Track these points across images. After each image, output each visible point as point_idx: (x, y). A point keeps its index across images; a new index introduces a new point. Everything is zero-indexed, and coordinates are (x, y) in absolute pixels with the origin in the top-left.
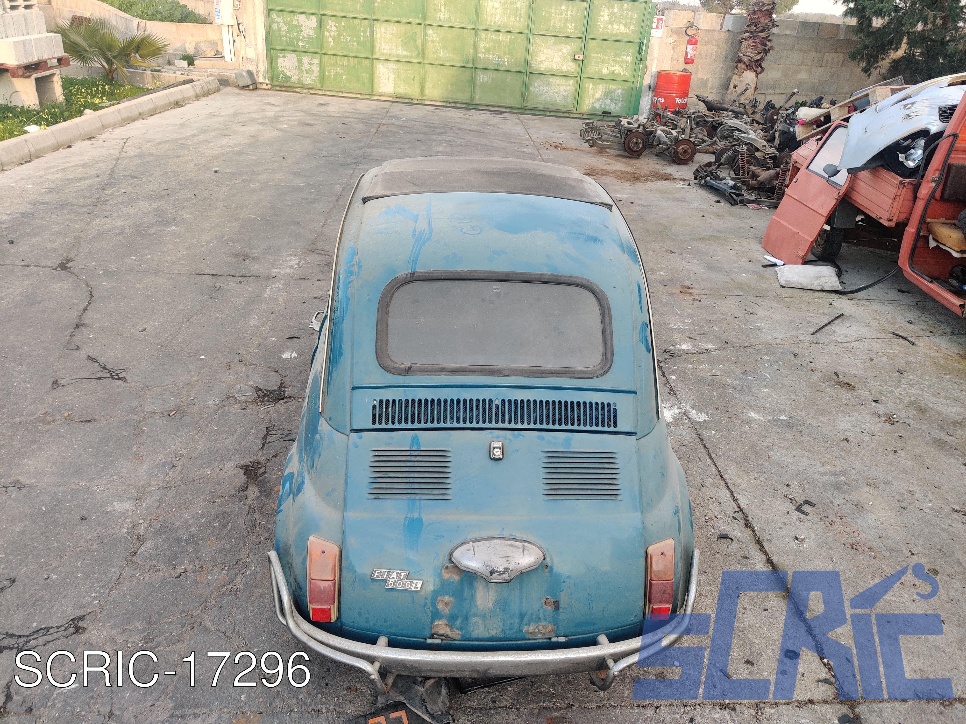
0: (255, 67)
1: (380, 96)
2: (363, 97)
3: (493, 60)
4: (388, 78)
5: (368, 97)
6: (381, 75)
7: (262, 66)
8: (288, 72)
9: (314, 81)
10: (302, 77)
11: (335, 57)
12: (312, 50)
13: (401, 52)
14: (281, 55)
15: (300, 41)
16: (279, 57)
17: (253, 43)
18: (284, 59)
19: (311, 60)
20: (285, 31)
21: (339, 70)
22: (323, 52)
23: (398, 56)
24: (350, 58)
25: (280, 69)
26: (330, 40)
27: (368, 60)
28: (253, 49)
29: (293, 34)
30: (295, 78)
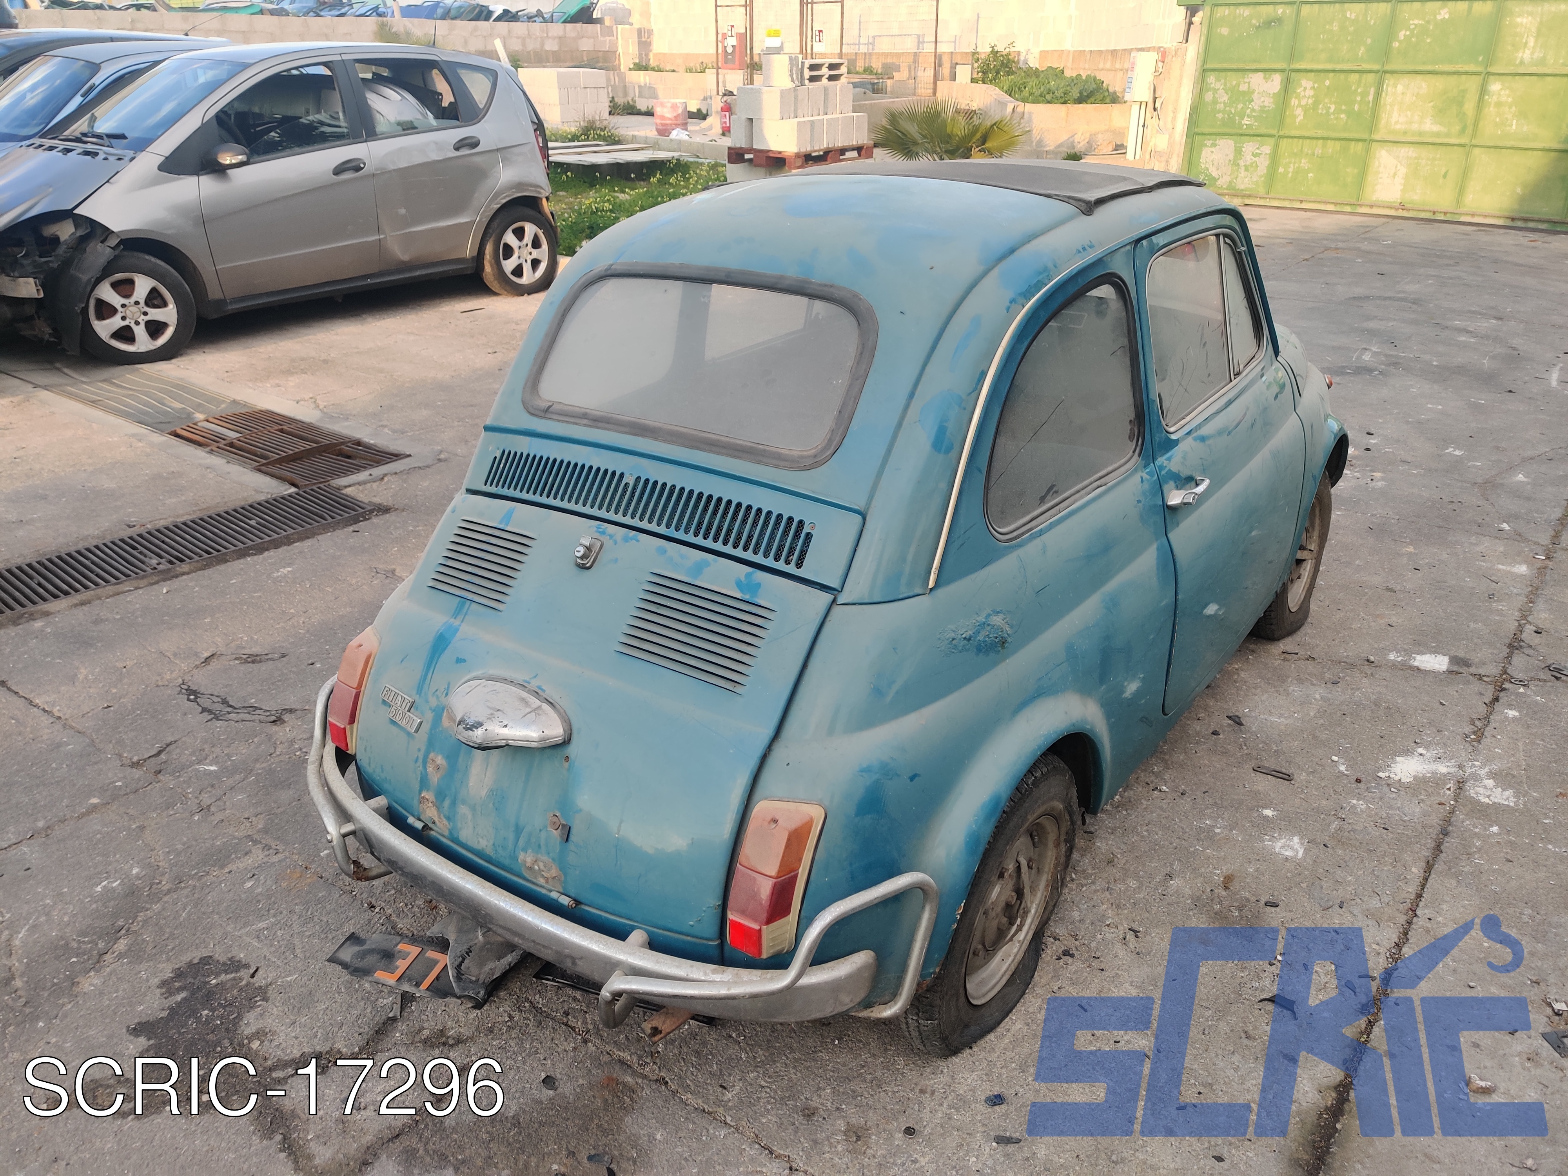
0: (1163, 164)
1: (1371, 206)
2: (1338, 208)
4: (1395, 174)
5: (1348, 209)
6: (1381, 169)
7: (1176, 160)
8: (1215, 169)
9: (1256, 183)
10: (1236, 178)
11: (1301, 140)
12: (1263, 131)
13: (1430, 126)
14: (1209, 143)
15: (1246, 118)
16: (1206, 145)
17: (1170, 126)
18: (1213, 149)
19: (1258, 148)
20: (1224, 103)
21: (1304, 163)
22: (1281, 133)
23: (1420, 134)
24: (1329, 141)
25: (1203, 166)
26: (1299, 112)
27: (1360, 144)
28: (1167, 136)
29: (1236, 107)
30: (1223, 181)
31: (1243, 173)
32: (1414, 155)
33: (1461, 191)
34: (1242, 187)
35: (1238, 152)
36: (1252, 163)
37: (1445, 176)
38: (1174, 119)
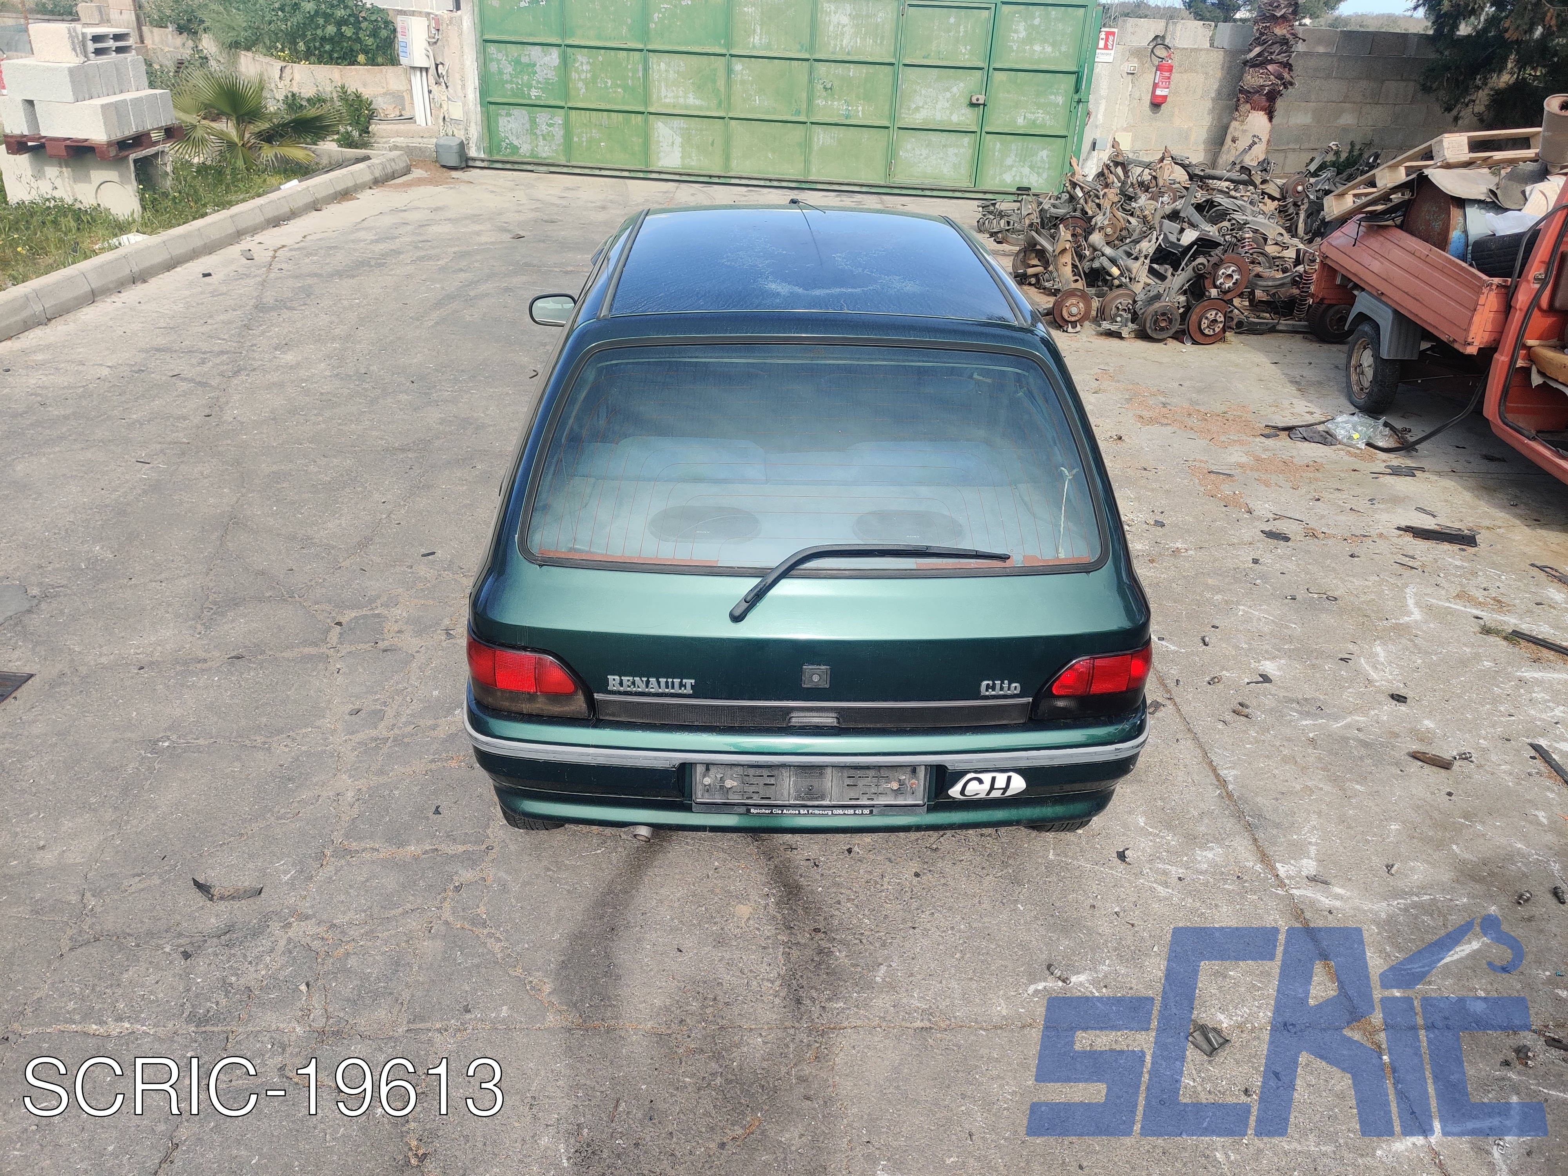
0: (464, 132)
1: (662, 173)
2: (632, 174)
3: (839, 109)
4: (673, 143)
5: (643, 175)
6: (661, 139)
7: (475, 132)
8: (514, 138)
9: (556, 151)
10: (537, 145)
11: (588, 112)
12: (552, 102)
13: (693, 101)
14: (503, 112)
15: (534, 90)
16: (501, 115)
17: (460, 94)
18: (509, 119)
19: (551, 119)
20: (510, 74)
21: (595, 133)
22: (570, 105)
23: (687, 107)
24: (612, 113)
25: (503, 135)
26: (581, 85)
27: (640, 115)
28: (460, 104)
29: (522, 79)
30: (525, 149)
31: (541, 143)
32: (685, 126)
33: (727, 158)
34: (544, 155)
35: (533, 122)
36: (548, 133)
37: (712, 144)
38: (464, 86)
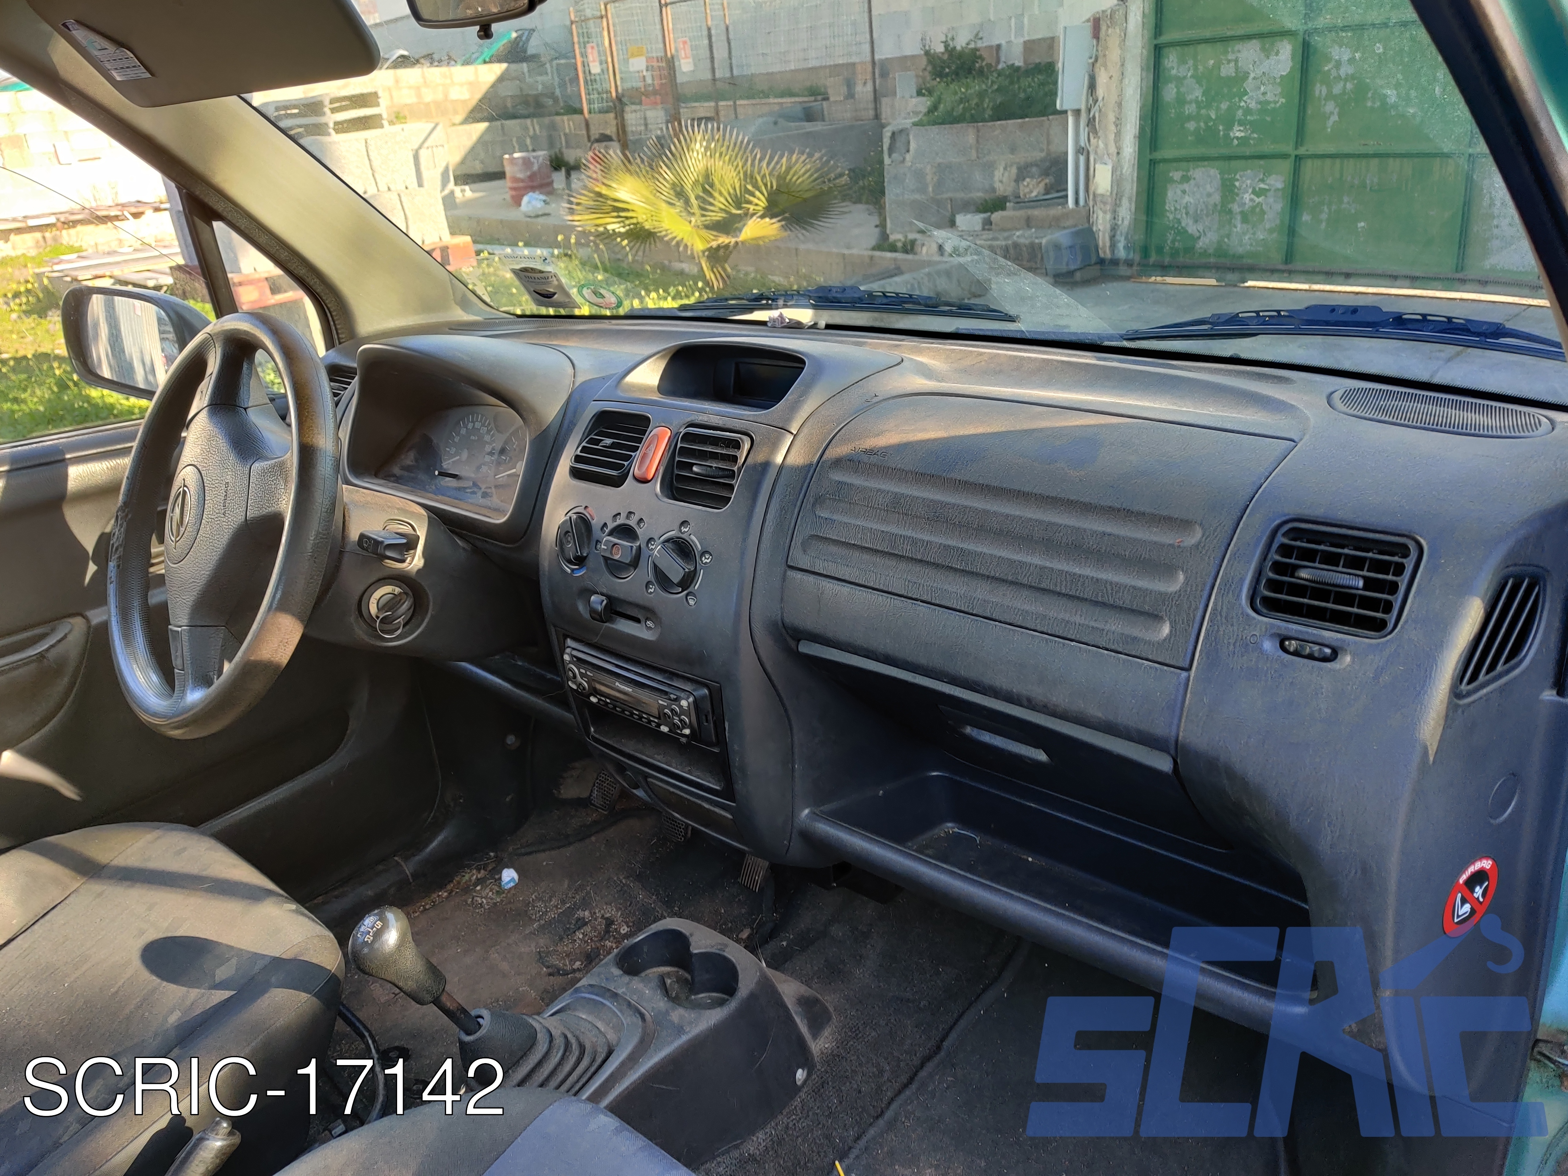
0: (1108, 216)
7: (1126, 213)
8: (1191, 222)
9: (1264, 243)
10: (1228, 236)
11: (1338, 161)
12: (1269, 148)
14: (1177, 175)
15: (1236, 128)
16: (1171, 181)
17: (1113, 150)
18: (1186, 186)
19: (1262, 181)
20: (1197, 101)
21: (1348, 203)
22: (1302, 150)
24: (1391, 160)
25: (1171, 217)
26: (1330, 107)
28: (1109, 167)
29: (1218, 109)
30: (1207, 241)
31: (1239, 227)
34: (1240, 250)
35: (1228, 190)
36: (1254, 208)
38: (1118, 135)
